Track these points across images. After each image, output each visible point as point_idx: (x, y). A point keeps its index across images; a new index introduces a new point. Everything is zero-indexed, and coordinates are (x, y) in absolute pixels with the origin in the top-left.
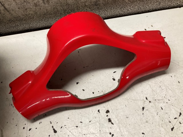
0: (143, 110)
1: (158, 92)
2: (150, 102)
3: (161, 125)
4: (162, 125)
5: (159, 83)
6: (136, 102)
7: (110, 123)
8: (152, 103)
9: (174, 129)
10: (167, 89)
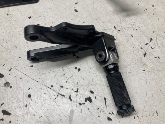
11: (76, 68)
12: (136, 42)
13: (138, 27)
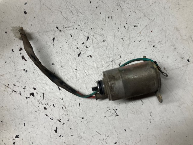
0: (53, 41)
1: (68, 18)
2: (60, 31)
3: (69, 53)
4: (71, 53)
5: (70, 8)
6: (47, 34)
7: (24, 60)
8: (62, 32)
9: (81, 54)
10: (77, 13)
11: (24, 70)
12: (74, 42)
13: (79, 25)
